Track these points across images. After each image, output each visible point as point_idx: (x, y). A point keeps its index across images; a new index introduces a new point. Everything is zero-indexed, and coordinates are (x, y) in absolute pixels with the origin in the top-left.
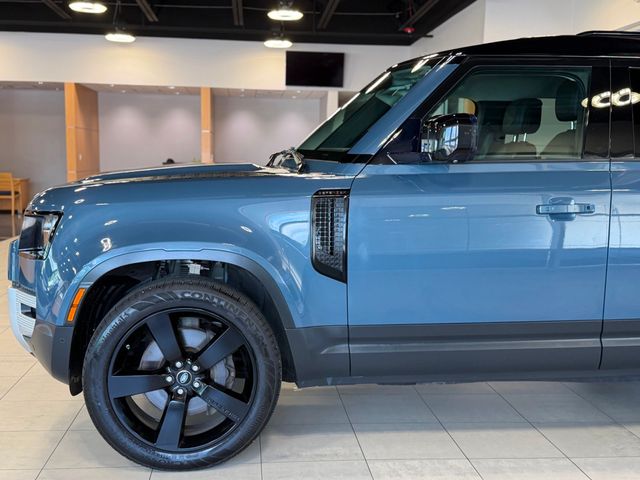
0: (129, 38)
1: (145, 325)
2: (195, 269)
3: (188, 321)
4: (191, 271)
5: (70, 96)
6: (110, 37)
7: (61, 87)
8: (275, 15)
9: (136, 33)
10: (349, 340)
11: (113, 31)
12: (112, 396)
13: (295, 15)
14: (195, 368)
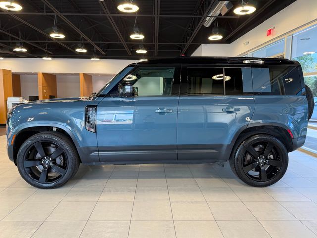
0: (98, 59)
1: (34, 146)
2: (55, 129)
3: (52, 145)
4: (54, 130)
5: (81, 77)
6: (92, 59)
7: (78, 74)
8: (138, 51)
9: (100, 58)
10: (98, 151)
11: (93, 57)
12: (25, 166)
13: (145, 52)
14: (50, 159)
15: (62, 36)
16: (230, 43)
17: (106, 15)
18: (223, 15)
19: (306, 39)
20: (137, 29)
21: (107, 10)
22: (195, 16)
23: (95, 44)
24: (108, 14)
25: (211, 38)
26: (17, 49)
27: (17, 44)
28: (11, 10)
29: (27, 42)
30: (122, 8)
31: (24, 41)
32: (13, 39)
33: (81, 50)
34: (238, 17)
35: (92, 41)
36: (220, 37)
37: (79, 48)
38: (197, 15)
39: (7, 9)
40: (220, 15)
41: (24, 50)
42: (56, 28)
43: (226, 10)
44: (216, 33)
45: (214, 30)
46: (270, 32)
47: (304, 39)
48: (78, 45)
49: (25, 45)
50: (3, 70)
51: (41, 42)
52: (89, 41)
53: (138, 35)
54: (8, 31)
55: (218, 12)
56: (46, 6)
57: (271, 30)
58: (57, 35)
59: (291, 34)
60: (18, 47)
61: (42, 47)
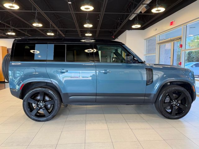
15: (40, 25)
16: (144, 30)
17: (71, 12)
18: (143, 13)
19: (193, 27)
20: (88, 21)
21: (72, 9)
22: (124, 13)
23: (60, 30)
24: (72, 12)
25: (134, 27)
26: (9, 33)
27: (9, 30)
28: (12, 8)
29: (16, 29)
30: (83, 8)
31: (14, 28)
32: (7, 27)
33: (51, 34)
34: (153, 14)
35: (58, 28)
36: (139, 26)
37: (49, 32)
38: (125, 13)
39: (9, 8)
40: (141, 12)
41: (14, 34)
42: (37, 20)
43: (145, 10)
44: (136, 24)
45: (135, 22)
46: (172, 23)
47: (192, 28)
48: (49, 31)
49: (14, 31)
50: (2, 47)
51: (24, 29)
52: (56, 28)
53: (89, 25)
54: (4, 22)
55: (139, 11)
56: (33, 6)
57: (173, 22)
58: (38, 24)
59: (186, 24)
60: (10, 32)
61: (24, 32)
